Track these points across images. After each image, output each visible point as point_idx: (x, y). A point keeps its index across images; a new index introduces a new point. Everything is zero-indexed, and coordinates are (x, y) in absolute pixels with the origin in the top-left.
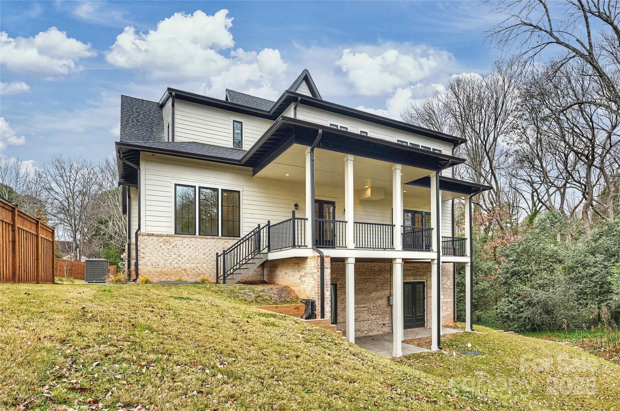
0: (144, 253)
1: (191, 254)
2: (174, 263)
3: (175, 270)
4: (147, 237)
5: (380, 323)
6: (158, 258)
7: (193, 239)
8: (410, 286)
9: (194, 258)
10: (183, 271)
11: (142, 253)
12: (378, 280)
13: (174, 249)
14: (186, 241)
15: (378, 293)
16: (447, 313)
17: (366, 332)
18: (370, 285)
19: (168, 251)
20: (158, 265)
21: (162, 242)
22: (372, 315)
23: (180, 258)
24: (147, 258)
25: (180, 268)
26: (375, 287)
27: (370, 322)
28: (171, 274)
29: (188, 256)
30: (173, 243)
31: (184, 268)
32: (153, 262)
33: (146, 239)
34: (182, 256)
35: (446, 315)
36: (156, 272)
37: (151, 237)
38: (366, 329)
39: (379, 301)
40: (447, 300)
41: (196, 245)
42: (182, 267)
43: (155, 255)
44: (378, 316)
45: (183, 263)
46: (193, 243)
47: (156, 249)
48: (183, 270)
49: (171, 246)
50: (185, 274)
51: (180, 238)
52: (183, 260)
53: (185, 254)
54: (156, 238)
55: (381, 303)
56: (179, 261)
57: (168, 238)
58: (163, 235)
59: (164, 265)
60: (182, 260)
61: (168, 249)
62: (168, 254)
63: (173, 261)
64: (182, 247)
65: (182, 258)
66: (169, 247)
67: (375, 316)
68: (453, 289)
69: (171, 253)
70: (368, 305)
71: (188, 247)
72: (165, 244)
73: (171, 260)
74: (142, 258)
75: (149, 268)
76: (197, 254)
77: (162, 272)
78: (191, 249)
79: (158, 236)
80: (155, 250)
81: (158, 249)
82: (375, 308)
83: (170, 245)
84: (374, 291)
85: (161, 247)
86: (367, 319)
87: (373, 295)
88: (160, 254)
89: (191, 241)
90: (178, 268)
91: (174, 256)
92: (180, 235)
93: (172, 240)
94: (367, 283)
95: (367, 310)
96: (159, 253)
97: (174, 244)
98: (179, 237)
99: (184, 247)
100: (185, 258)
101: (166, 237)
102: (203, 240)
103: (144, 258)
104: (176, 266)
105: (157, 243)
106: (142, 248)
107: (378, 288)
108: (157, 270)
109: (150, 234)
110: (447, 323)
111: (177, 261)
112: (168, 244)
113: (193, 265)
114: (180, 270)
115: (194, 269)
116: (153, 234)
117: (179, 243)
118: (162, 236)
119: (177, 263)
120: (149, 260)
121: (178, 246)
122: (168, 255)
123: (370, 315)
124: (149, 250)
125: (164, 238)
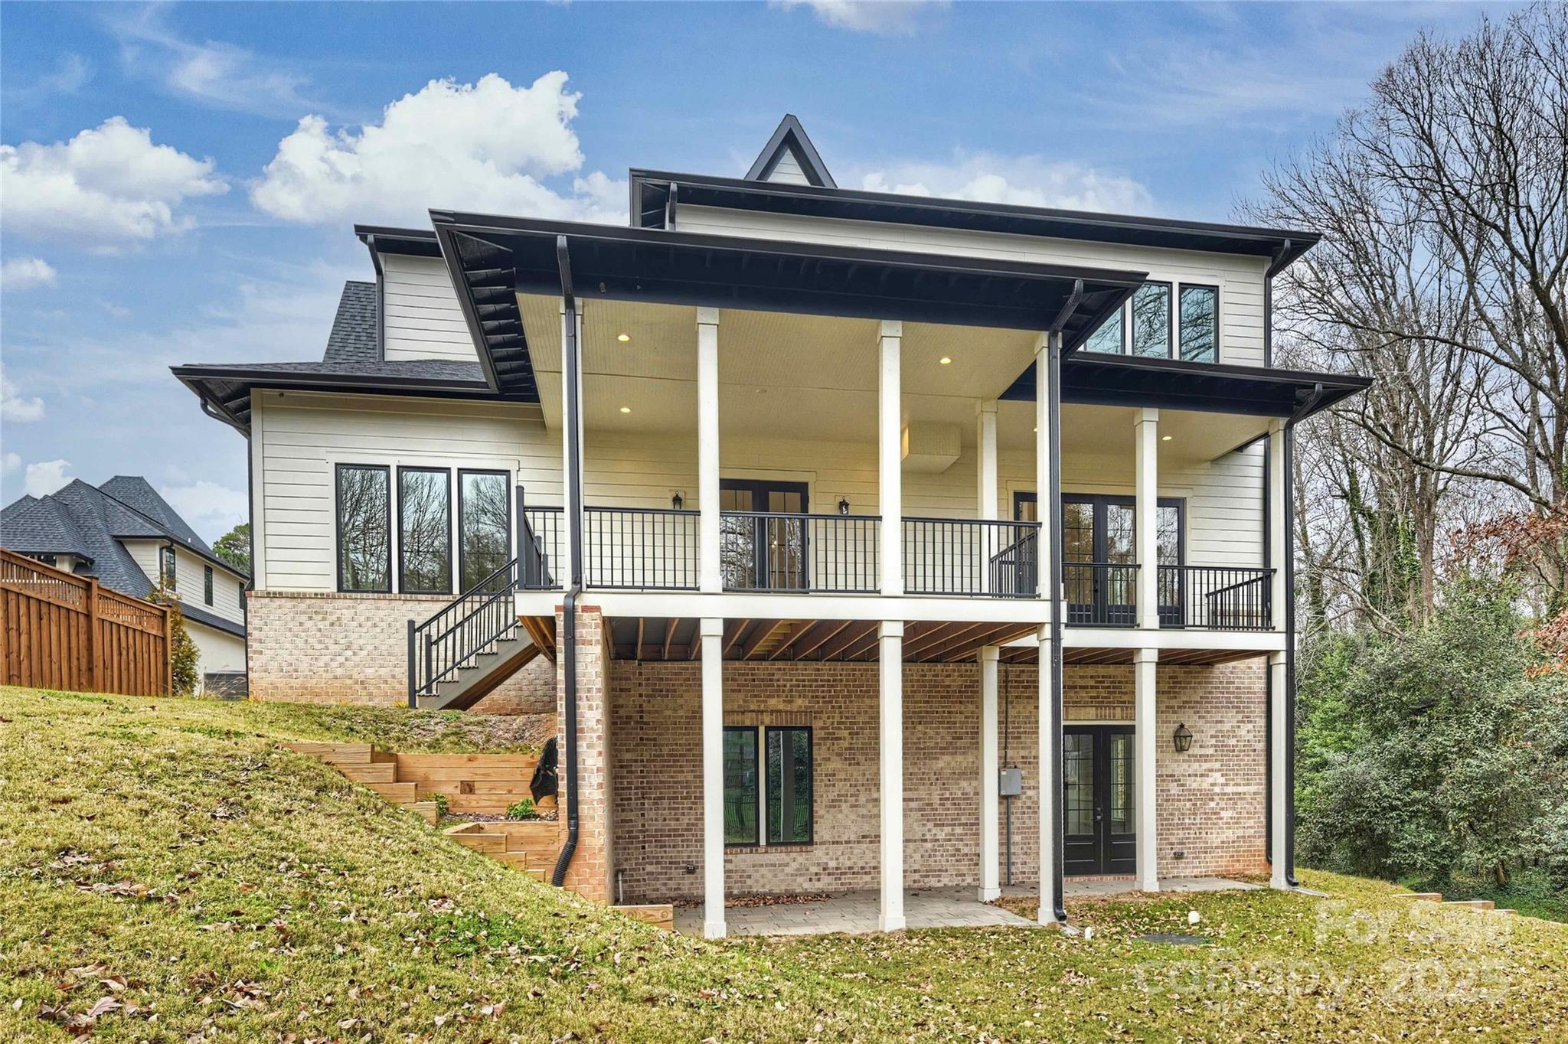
0: (260, 641)
1: (377, 642)
2: (334, 665)
3: (337, 683)
4: (267, 600)
5: (966, 850)
6: (295, 652)
7: (382, 604)
8: (1088, 739)
9: (385, 653)
10: (358, 687)
11: (255, 640)
12: (960, 718)
13: (333, 631)
14: (366, 607)
15: (959, 758)
16: (1240, 832)
17: (917, 876)
18: (931, 733)
19: (318, 634)
20: (296, 671)
21: (304, 613)
22: (936, 825)
23: (349, 653)
24: (268, 653)
25: (350, 677)
26: (949, 739)
27: (929, 845)
28: (327, 694)
29: (370, 648)
30: (332, 614)
31: (361, 677)
32: (284, 664)
33: (266, 606)
34: (355, 647)
35: (1232, 838)
36: (291, 688)
37: (278, 602)
38: (916, 867)
39: (964, 784)
40: (1240, 789)
41: (391, 619)
42: (356, 676)
43: (288, 645)
44: (959, 830)
45: (358, 666)
46: (381, 613)
47: (290, 630)
48: (356, 683)
49: (327, 623)
50: (364, 693)
51: (349, 603)
52: (356, 659)
53: (361, 642)
54: (289, 604)
55: (968, 790)
56: (346, 660)
57: (319, 601)
58: (304, 594)
59: (310, 670)
60: (353, 658)
61: (320, 630)
62: (320, 642)
63: (331, 660)
64: (355, 624)
65: (355, 654)
66: (321, 625)
67: (947, 829)
68: (1263, 754)
69: (327, 640)
70: (923, 794)
71: (370, 624)
72: (310, 618)
73: (326, 659)
74: (255, 652)
75: (274, 677)
76: (392, 642)
77: (306, 689)
78: (378, 630)
79: (293, 597)
80: (288, 634)
81: (295, 629)
82: (948, 804)
83: (324, 619)
84: (944, 750)
85: (301, 624)
86: (918, 836)
87: (941, 764)
88: (300, 643)
89: (378, 609)
90: (344, 677)
91: (334, 648)
92: (348, 595)
93: (328, 606)
94: (920, 728)
95: (920, 810)
96: (297, 640)
97: (334, 618)
98: (345, 598)
99: (360, 626)
100: (364, 653)
101: (313, 601)
102: (410, 605)
103: (261, 653)
104: (339, 672)
105: (292, 615)
106: (255, 629)
107: (959, 743)
108: (294, 682)
109: (275, 593)
110: (1238, 866)
111: (342, 659)
112: (320, 617)
113: (382, 671)
114: (349, 682)
115: (386, 682)
116: (281, 593)
117: (348, 614)
118: (304, 597)
119: (341, 665)
120: (272, 659)
121: (344, 622)
122: (319, 646)
123: (930, 825)
124: (272, 633)
125: (308, 601)
